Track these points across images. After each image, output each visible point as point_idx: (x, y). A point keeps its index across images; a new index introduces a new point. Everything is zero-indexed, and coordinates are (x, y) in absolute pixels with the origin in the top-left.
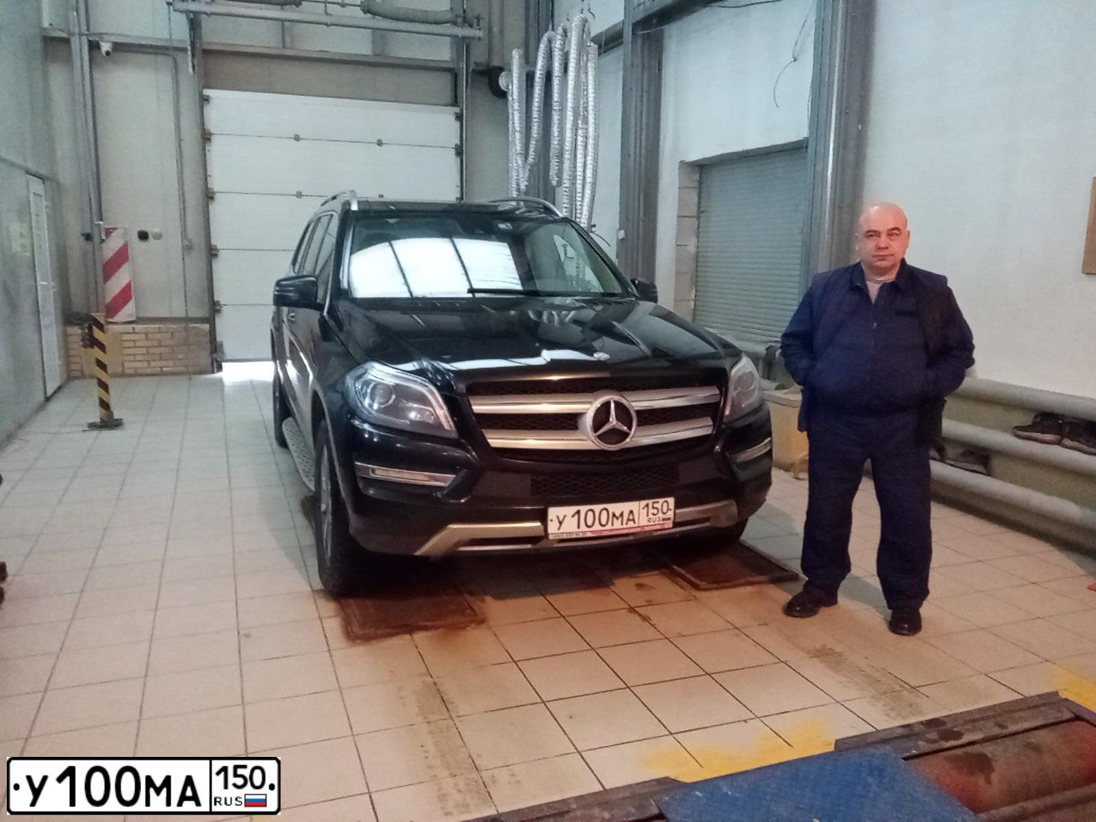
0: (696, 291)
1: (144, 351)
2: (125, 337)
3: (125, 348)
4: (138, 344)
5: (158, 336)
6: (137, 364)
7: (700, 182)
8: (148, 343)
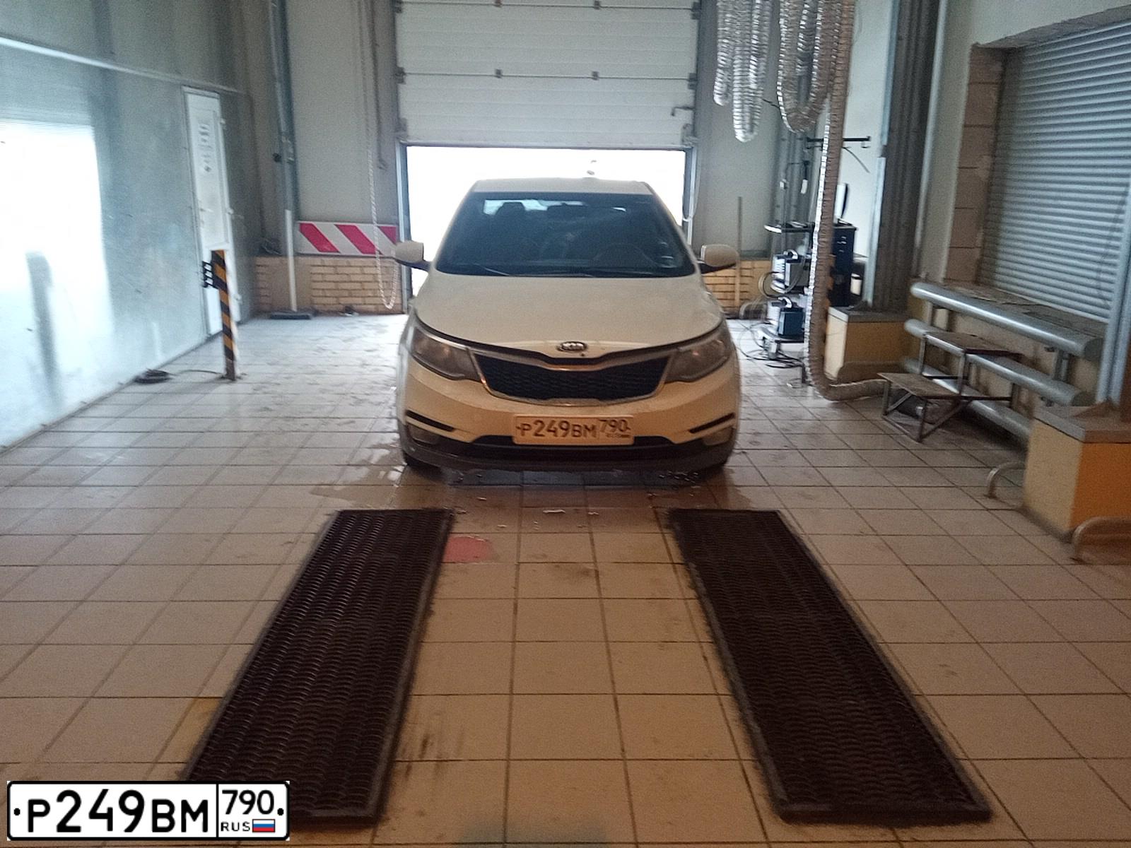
0: (985, 234)
1: (332, 286)
2: (315, 270)
3: (314, 281)
4: (328, 278)
5: (347, 270)
6: (325, 301)
7: (1003, 75)
8: (337, 278)
